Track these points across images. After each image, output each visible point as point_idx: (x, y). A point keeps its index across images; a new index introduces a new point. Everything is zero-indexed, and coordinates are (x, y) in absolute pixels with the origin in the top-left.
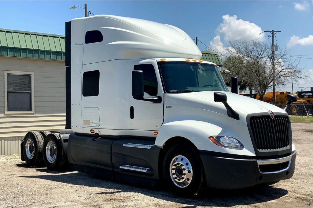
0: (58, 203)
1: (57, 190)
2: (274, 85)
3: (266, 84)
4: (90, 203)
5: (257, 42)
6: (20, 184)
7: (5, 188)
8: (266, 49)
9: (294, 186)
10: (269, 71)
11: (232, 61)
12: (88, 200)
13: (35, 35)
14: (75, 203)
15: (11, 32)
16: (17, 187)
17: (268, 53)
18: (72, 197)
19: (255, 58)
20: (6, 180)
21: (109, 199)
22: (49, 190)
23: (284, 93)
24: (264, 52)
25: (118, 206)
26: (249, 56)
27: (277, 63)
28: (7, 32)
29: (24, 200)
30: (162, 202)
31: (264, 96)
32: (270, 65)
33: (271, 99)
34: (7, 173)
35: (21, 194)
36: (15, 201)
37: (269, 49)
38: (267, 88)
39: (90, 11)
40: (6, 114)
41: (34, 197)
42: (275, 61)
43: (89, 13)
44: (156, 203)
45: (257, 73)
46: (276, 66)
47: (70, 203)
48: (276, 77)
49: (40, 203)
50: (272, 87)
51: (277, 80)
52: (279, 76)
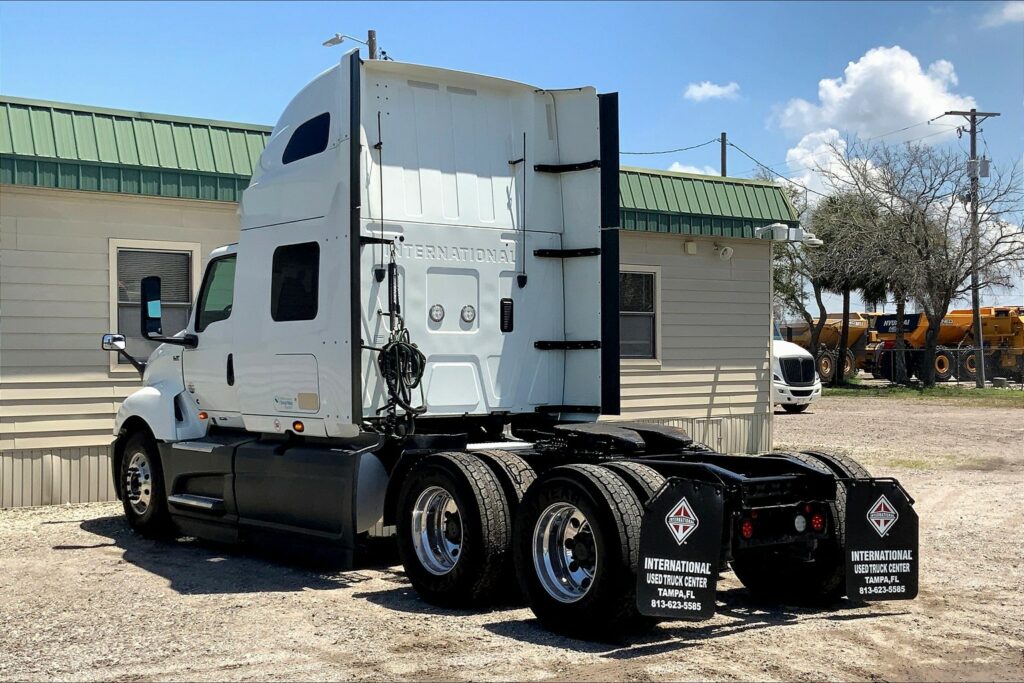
0: (248, 655)
1: (254, 614)
2: (975, 287)
3: (950, 283)
4: (349, 656)
5: (922, 149)
6: (143, 591)
7: (96, 605)
8: (951, 169)
9: (1010, 615)
10: (960, 240)
11: (841, 209)
12: (343, 646)
13: (206, 127)
14: (303, 656)
15: (130, 119)
16: (132, 601)
17: (957, 183)
18: (296, 635)
19: (913, 200)
20: (101, 578)
21: (410, 645)
22: (228, 613)
23: (1008, 311)
24: (943, 181)
25: (433, 666)
26: (896, 193)
27: (986, 216)
28: (119, 118)
29: (147, 644)
30: (574, 657)
31: (944, 322)
32: (963, 220)
33: (967, 331)
34: (109, 557)
35: (141, 625)
36: (118, 646)
37: (960, 169)
38: (954, 297)
39: (384, 53)
40: (111, 375)
41: (178, 634)
42: (981, 210)
43: (383, 56)
44: (555, 659)
45: (920, 247)
46: (982, 226)
47: (288, 656)
48: (983, 260)
49: (193, 654)
50: (970, 292)
51: (985, 270)
52: (992, 258)
